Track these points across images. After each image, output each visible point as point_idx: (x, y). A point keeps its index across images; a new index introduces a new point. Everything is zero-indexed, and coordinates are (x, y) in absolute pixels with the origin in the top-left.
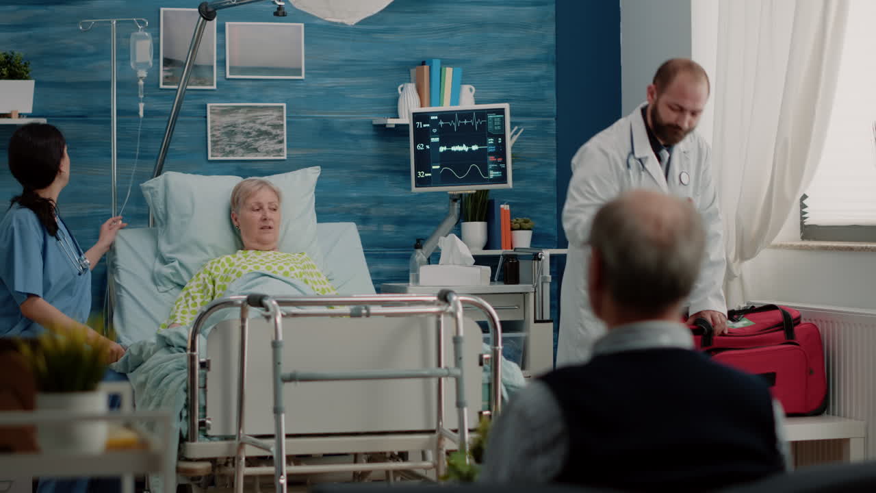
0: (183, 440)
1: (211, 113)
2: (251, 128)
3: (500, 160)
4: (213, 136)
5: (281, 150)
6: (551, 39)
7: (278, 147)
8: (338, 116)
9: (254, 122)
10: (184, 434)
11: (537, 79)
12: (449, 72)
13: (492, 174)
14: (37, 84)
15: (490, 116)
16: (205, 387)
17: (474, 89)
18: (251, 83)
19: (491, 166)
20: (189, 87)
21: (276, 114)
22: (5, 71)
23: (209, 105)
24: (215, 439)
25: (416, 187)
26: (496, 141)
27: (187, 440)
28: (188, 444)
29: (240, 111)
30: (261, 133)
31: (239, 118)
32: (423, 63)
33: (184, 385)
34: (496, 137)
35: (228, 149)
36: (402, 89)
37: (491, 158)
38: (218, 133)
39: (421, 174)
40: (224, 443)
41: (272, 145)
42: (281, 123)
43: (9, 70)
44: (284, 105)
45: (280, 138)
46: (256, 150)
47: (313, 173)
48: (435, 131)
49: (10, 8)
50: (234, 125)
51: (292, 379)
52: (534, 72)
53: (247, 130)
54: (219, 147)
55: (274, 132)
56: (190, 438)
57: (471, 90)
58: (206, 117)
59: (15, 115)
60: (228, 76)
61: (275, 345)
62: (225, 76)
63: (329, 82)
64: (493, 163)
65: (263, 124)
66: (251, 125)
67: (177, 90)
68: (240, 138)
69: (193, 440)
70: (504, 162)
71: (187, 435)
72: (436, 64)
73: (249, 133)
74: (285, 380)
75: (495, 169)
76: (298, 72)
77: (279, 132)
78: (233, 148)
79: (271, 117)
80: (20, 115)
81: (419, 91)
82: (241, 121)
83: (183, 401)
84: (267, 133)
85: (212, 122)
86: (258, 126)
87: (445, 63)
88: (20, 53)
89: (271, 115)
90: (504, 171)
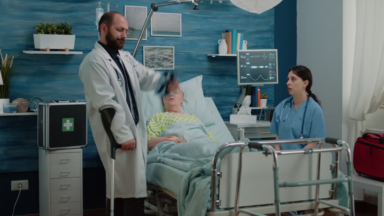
0: (208, 211)
2: (161, 57)
3: (274, 72)
4: (146, 60)
5: (172, 66)
6: (273, 23)
7: (171, 64)
8: (194, 52)
9: (162, 54)
10: (209, 208)
12: (239, 35)
13: (271, 78)
14: (76, 37)
15: (270, 54)
16: (219, 185)
17: (247, 42)
18: (160, 38)
19: (270, 75)
21: (171, 51)
22: (63, 31)
23: (144, 47)
24: (222, 209)
25: (240, 83)
26: (272, 64)
27: (210, 211)
28: (211, 213)
29: (157, 49)
30: (165, 59)
31: (156, 52)
32: (227, 31)
34: (272, 63)
35: (151, 65)
36: (220, 42)
37: (270, 72)
38: (147, 59)
39: (242, 78)
40: (227, 212)
41: (169, 64)
42: (172, 54)
43: (65, 30)
44: (174, 47)
45: (172, 61)
46: (162, 66)
48: (248, 59)
49: (63, 3)
50: (154, 55)
51: (285, 185)
53: (159, 58)
54: (148, 64)
55: (169, 58)
56: (211, 209)
58: (143, 52)
59: (67, 50)
60: (152, 35)
61: (275, 169)
62: (151, 35)
63: (191, 38)
64: (271, 73)
65: (166, 55)
66: (160, 55)
68: (156, 61)
69: (213, 211)
70: (276, 73)
71: (210, 209)
72: (235, 31)
73: (160, 59)
74: (281, 186)
75: (272, 76)
76: (179, 34)
77: (171, 58)
78: (153, 65)
79: (168, 52)
80: (70, 50)
81: (227, 42)
82: (157, 54)
84: (167, 59)
85: (145, 54)
86: (163, 56)
87: (238, 31)
88: (69, 23)
89: (169, 51)
90: (276, 77)
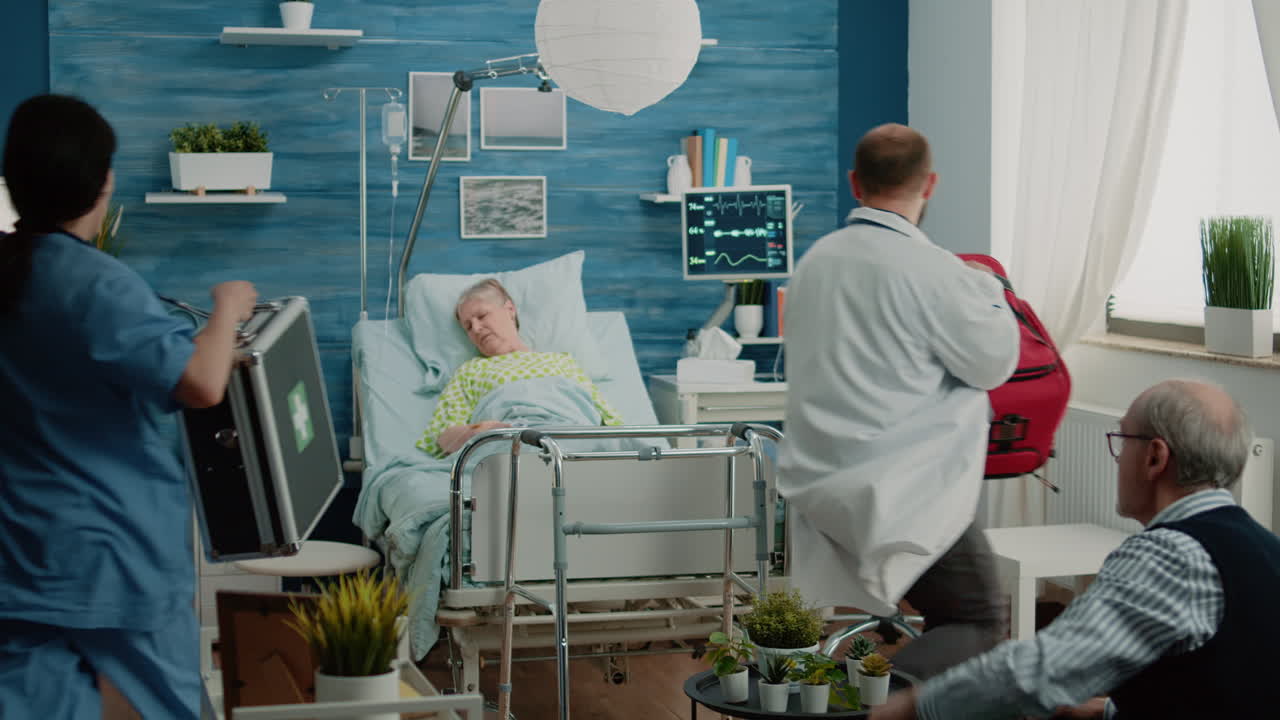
0: (444, 586)
1: (465, 187)
2: (508, 203)
3: (780, 247)
4: (466, 212)
5: (540, 228)
7: (537, 224)
8: (602, 190)
9: (511, 196)
10: (446, 581)
11: (818, 149)
12: (723, 143)
13: (771, 262)
14: (276, 157)
15: (770, 199)
16: (470, 529)
17: (750, 161)
18: (510, 154)
19: (770, 253)
20: (443, 159)
21: (536, 188)
22: (240, 144)
23: (463, 179)
24: (480, 585)
25: (689, 274)
26: (776, 226)
27: (449, 587)
28: (451, 591)
29: (497, 184)
30: (519, 209)
31: (495, 193)
32: (695, 133)
33: (446, 528)
34: (776, 222)
35: (482, 226)
36: (672, 161)
37: (770, 245)
38: (471, 209)
39: (695, 261)
40: (491, 590)
41: (531, 222)
42: (540, 197)
43: (245, 142)
44: (544, 178)
45: (539, 215)
46: (513, 227)
47: (577, 259)
48: (709, 213)
49: (247, 72)
50: (490, 201)
51: (575, 531)
52: (814, 141)
53: (503, 206)
54: (472, 224)
55: (533, 207)
56: (452, 584)
57: (747, 162)
58: (458, 191)
59: (252, 192)
60: (484, 147)
61: (557, 493)
62: (479, 147)
63: (593, 153)
64: (773, 249)
65: (520, 199)
66: (508, 200)
67: (430, 162)
68: (496, 215)
69: (456, 587)
70: (785, 248)
71: (449, 583)
72: (710, 133)
73: (505, 209)
74: (567, 533)
75: (774, 257)
76: (559, 142)
77: (537, 207)
78: (488, 225)
79: (530, 192)
80: (257, 192)
81: (691, 163)
82: (497, 196)
83: (446, 546)
84: (524, 209)
85: (467, 196)
86: (515, 202)
87: (721, 132)
88: (256, 123)
89: (529, 189)
90: (784, 259)
